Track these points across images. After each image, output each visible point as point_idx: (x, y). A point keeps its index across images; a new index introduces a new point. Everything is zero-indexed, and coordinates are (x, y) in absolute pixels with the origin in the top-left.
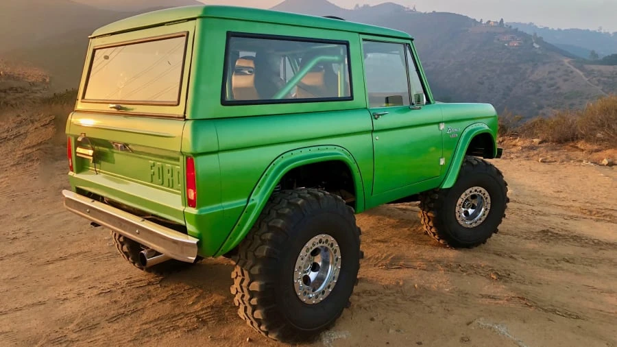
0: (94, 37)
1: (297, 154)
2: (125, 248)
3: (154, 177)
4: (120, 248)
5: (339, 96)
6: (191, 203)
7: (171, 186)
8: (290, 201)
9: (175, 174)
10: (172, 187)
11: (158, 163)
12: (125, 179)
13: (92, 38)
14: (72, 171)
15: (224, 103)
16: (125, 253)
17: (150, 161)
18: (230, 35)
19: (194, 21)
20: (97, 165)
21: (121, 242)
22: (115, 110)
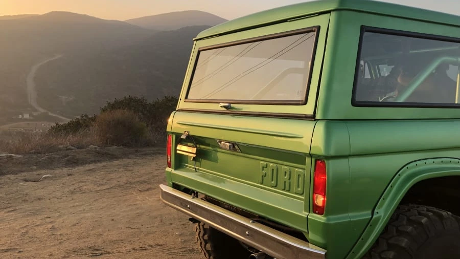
0: (200, 39)
1: (422, 166)
2: (208, 246)
3: (265, 178)
4: (203, 246)
5: (456, 103)
6: (317, 209)
7: (287, 188)
8: (411, 218)
9: (295, 178)
10: (289, 191)
11: (271, 164)
12: (229, 178)
13: (197, 40)
14: (170, 167)
15: (354, 103)
16: (208, 251)
17: (261, 162)
18: (364, 29)
19: (328, 15)
20: (197, 163)
21: (204, 240)
22: (225, 109)
